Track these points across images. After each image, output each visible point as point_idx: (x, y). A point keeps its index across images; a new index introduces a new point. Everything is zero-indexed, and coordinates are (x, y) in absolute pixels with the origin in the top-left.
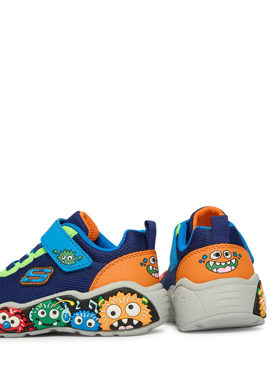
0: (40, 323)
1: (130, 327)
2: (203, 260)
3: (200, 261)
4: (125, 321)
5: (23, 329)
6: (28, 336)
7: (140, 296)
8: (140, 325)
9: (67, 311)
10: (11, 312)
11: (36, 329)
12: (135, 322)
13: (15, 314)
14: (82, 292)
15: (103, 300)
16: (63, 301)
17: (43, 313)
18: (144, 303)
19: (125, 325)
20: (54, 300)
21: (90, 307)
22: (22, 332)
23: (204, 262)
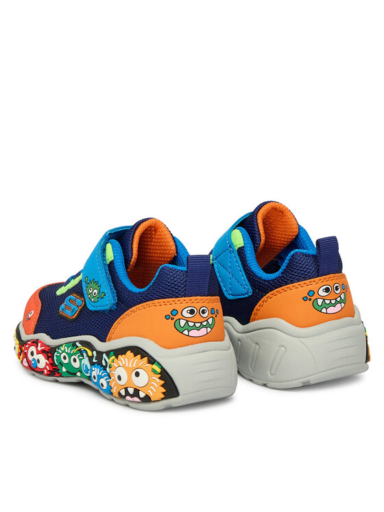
0: (64, 370)
1: (136, 399)
2: (309, 297)
3: (305, 299)
4: (131, 391)
5: (49, 373)
6: (57, 381)
7: (152, 361)
8: (147, 399)
9: (86, 361)
10: (39, 349)
11: (61, 376)
12: (142, 395)
13: (43, 352)
14: (101, 341)
15: (114, 357)
16: (83, 348)
17: (65, 358)
18: (154, 371)
19: (132, 396)
20: (74, 344)
21: (104, 363)
22: (48, 375)
23: (310, 300)
